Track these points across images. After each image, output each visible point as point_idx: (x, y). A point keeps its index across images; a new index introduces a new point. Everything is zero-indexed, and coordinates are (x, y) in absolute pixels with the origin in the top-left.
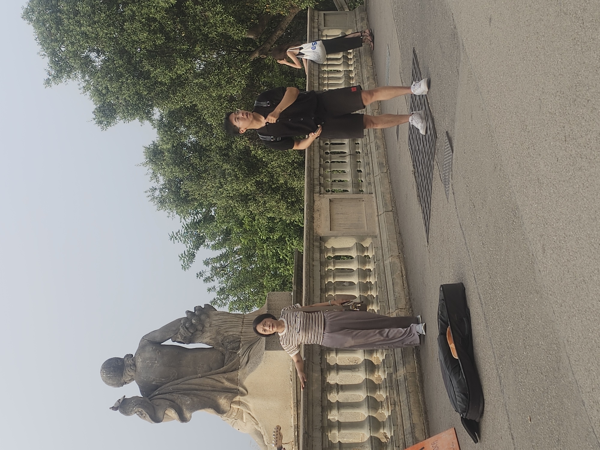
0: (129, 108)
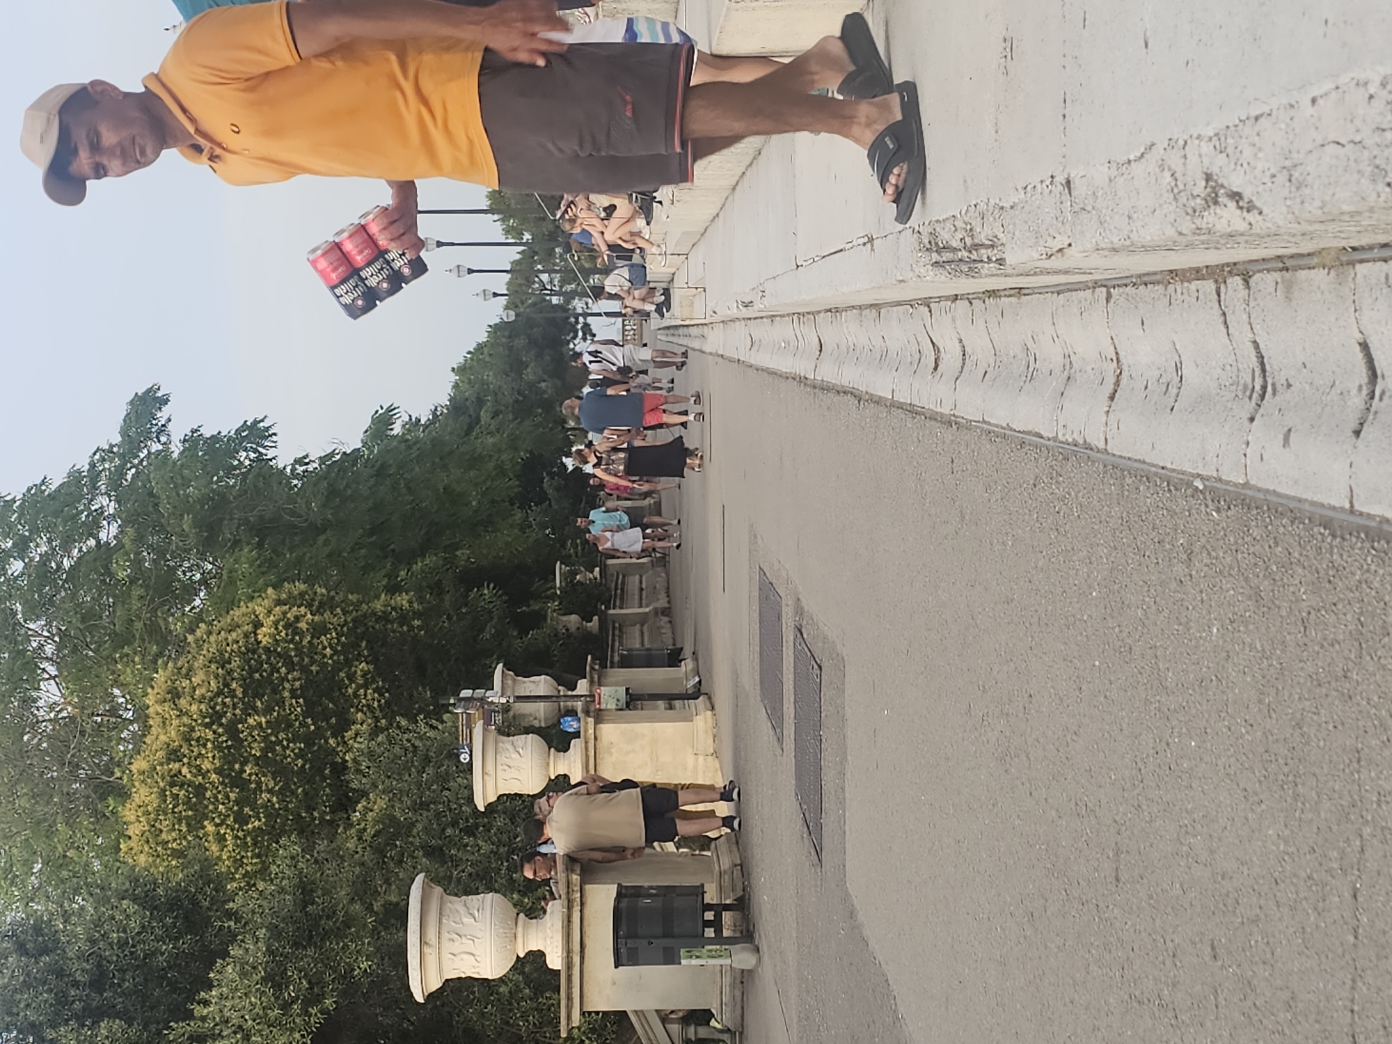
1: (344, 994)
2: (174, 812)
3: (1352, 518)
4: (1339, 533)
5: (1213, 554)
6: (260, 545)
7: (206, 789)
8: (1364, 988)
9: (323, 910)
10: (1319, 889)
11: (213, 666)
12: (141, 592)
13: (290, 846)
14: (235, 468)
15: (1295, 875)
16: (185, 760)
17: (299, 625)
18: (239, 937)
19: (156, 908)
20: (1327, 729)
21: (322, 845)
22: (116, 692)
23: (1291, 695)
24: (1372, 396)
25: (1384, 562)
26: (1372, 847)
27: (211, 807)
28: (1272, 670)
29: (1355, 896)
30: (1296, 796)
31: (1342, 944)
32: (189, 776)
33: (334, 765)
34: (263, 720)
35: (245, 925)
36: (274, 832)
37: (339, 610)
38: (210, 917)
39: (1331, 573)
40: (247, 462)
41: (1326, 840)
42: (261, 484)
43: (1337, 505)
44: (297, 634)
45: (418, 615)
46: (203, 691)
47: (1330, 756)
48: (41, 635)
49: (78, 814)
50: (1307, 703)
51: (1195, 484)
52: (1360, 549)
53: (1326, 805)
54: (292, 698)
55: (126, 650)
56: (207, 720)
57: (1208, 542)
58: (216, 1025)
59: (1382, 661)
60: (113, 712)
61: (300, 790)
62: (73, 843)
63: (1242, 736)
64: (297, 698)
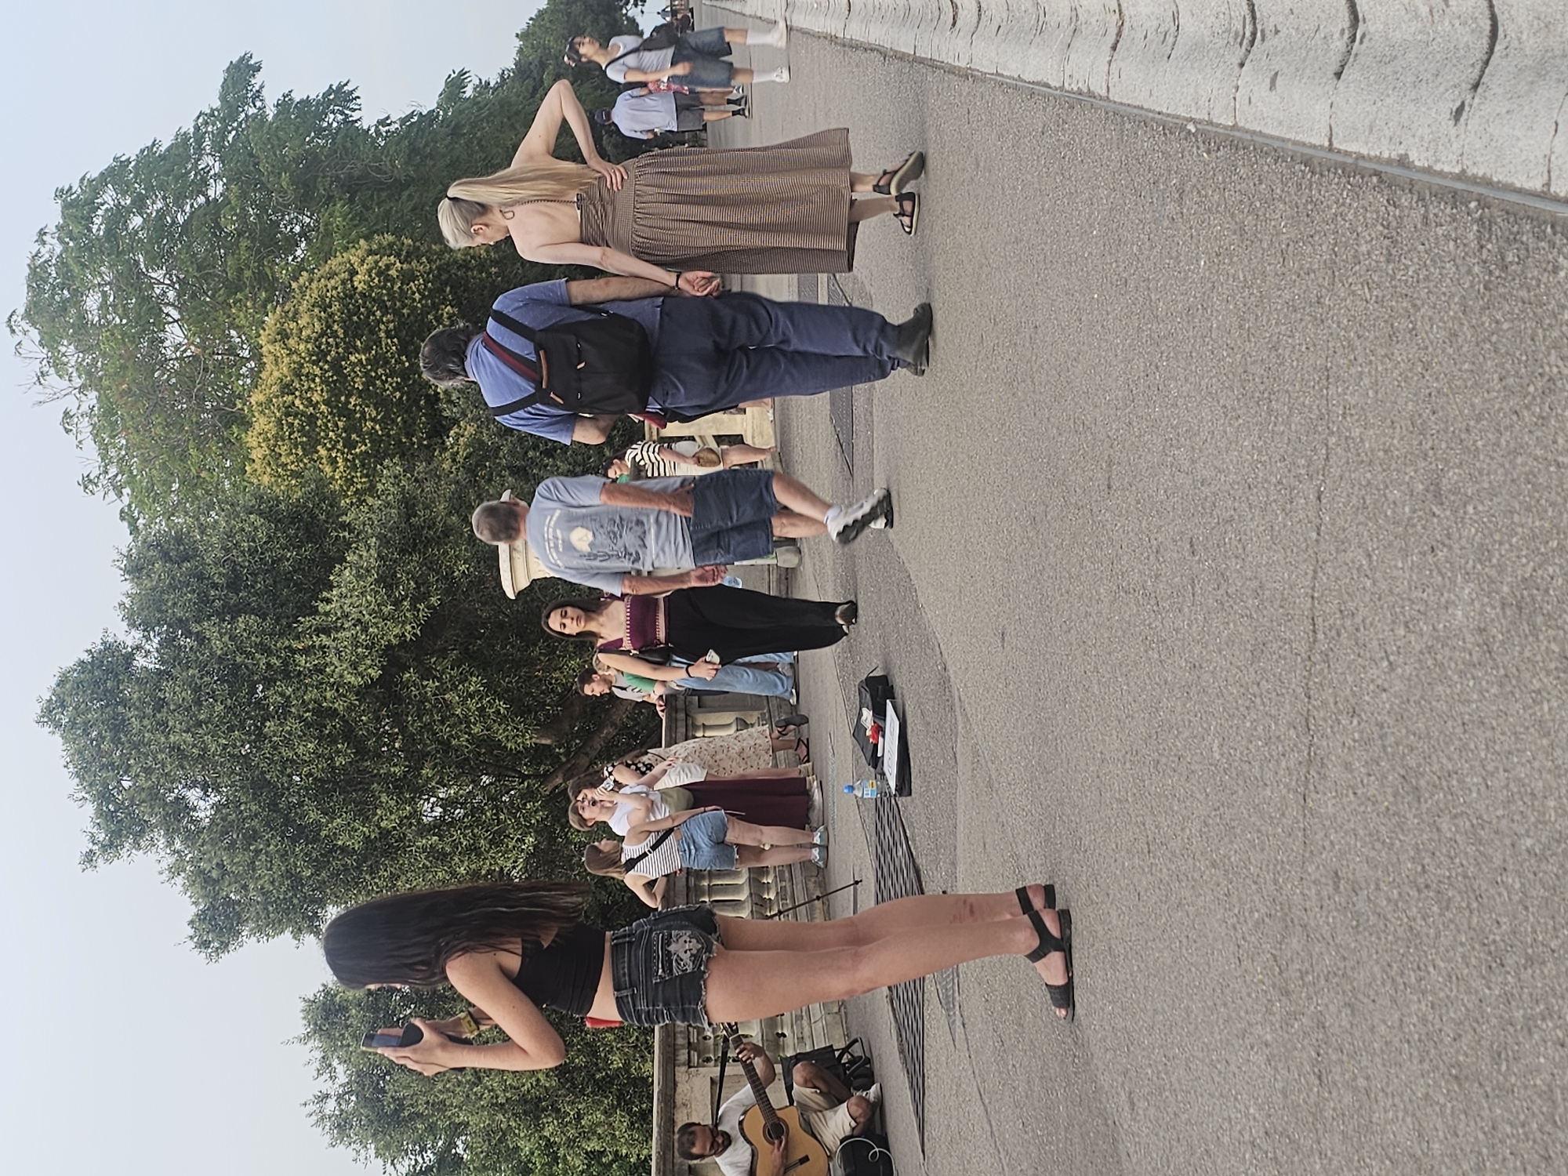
0: (271, 909)
1: (447, 592)
2: (290, 439)
3: (1330, 156)
4: (1318, 170)
5: (1203, 192)
6: (351, 201)
7: (318, 419)
8: (1324, 578)
9: (424, 521)
10: (1288, 492)
11: (316, 310)
12: (248, 243)
13: (392, 467)
14: (325, 129)
15: (1266, 481)
16: (297, 393)
17: (390, 273)
18: (354, 545)
19: (279, 521)
20: (1299, 350)
21: (421, 467)
22: (233, 333)
23: (1269, 320)
24: (1353, 39)
25: (1358, 196)
26: (1336, 454)
27: (322, 434)
28: (1253, 299)
29: (1319, 498)
30: (1270, 411)
31: (1306, 539)
32: (301, 407)
33: (427, 396)
34: (364, 358)
35: (358, 534)
36: (378, 455)
37: (424, 259)
38: (327, 529)
39: (1309, 207)
40: (335, 125)
41: (1295, 450)
42: (349, 145)
43: (1318, 144)
44: (388, 281)
45: (495, 263)
46: (309, 332)
47: (1302, 375)
48: (163, 283)
49: (206, 438)
50: (1284, 328)
51: (1188, 127)
52: (1337, 184)
53: (1297, 418)
54: (387, 338)
55: (239, 296)
56: (314, 358)
57: (1199, 181)
58: (338, 619)
59: (1353, 287)
60: (232, 350)
61: (399, 419)
62: (205, 465)
63: (1224, 358)
64: (392, 338)
